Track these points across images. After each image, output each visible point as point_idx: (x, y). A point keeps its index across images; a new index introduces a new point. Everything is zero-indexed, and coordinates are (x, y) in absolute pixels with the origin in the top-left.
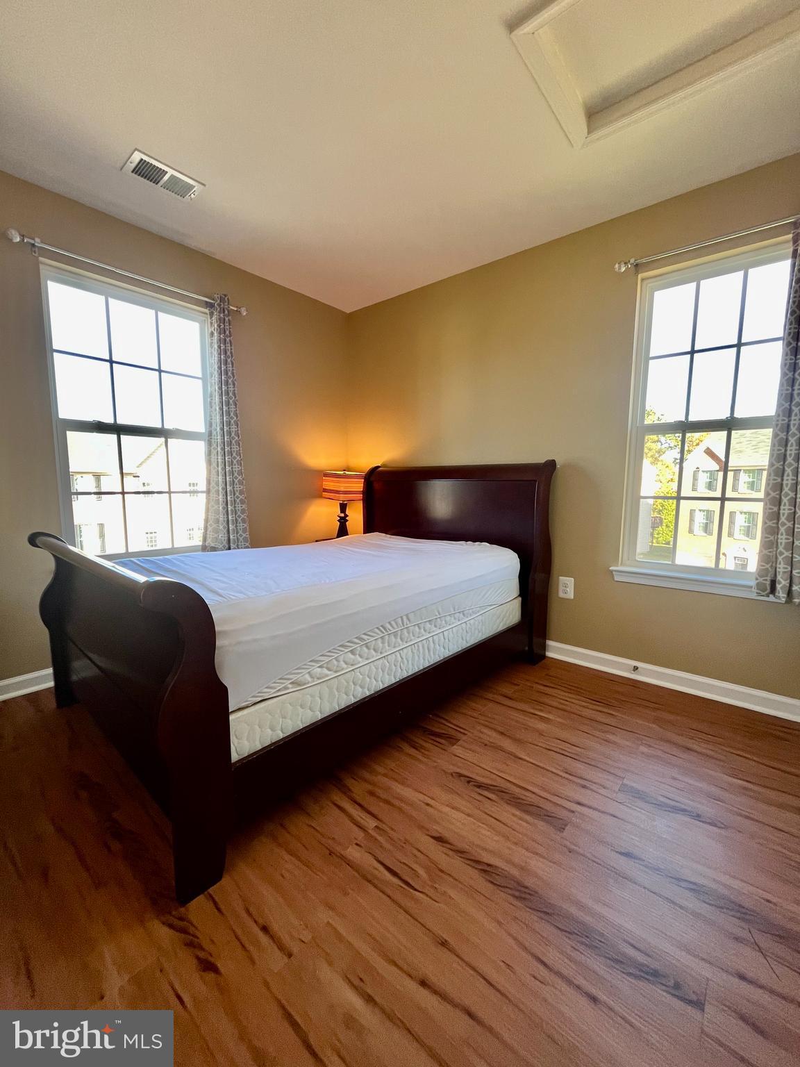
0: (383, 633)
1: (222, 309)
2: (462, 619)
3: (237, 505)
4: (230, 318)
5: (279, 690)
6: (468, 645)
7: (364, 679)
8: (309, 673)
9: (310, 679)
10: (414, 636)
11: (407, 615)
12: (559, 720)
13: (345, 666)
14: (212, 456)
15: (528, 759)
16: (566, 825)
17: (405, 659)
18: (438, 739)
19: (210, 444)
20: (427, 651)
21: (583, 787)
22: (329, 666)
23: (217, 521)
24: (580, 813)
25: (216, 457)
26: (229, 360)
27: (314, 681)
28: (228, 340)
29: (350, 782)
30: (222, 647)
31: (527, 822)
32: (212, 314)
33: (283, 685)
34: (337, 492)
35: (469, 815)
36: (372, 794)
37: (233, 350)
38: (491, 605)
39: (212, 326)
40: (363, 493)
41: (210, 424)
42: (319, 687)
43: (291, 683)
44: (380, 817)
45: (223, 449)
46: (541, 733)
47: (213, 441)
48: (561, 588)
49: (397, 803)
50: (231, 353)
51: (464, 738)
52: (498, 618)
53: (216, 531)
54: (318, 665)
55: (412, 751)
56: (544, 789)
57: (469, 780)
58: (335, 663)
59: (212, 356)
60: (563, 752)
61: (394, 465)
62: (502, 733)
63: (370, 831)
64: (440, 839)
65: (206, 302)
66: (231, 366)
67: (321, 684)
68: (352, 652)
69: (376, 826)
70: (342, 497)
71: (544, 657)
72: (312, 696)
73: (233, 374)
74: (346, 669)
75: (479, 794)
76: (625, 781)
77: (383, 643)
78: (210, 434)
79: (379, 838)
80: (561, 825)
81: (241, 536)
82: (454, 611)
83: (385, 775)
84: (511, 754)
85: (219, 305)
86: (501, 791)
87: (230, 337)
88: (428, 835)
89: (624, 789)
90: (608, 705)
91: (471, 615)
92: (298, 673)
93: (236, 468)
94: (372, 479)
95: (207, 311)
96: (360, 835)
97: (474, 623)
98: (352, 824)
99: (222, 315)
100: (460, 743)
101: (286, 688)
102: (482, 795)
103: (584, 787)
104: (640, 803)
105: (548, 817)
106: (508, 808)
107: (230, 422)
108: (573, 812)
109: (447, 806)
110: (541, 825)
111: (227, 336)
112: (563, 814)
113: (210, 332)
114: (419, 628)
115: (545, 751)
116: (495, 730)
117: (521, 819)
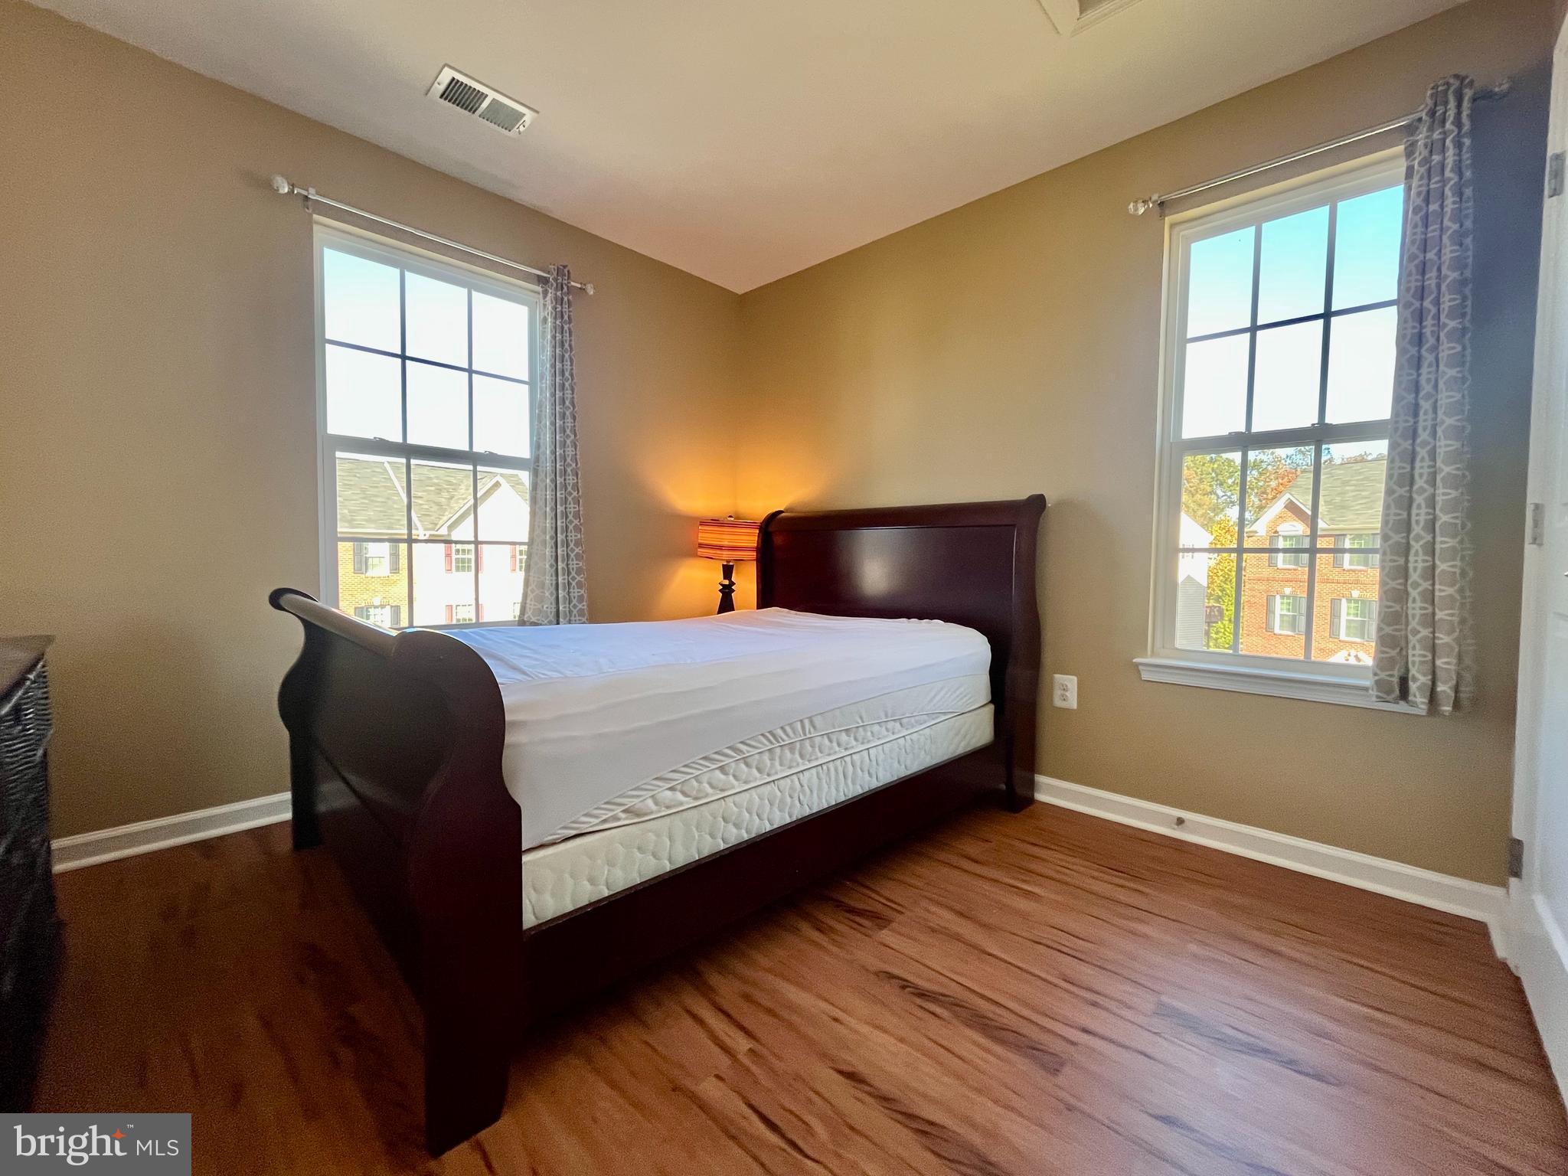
0: (771, 743)
1: (559, 285)
2: (899, 731)
3: (570, 562)
4: (570, 297)
5: (605, 821)
6: (909, 773)
7: (740, 814)
8: (652, 796)
9: (654, 807)
10: (821, 752)
11: (810, 719)
12: (1053, 896)
13: (710, 790)
14: (539, 492)
15: (1003, 956)
16: (1062, 1064)
17: (806, 787)
18: (858, 919)
19: (535, 473)
20: (841, 776)
21: (1093, 1005)
22: (685, 789)
23: (542, 585)
24: (1088, 1047)
25: (544, 493)
26: (567, 356)
27: (660, 811)
28: (566, 327)
29: (715, 979)
30: (514, 746)
31: (999, 1057)
32: (545, 293)
33: (611, 814)
34: (720, 548)
35: (902, 1040)
36: (747, 998)
37: (573, 343)
38: (944, 713)
39: (546, 308)
40: (758, 550)
41: (536, 446)
42: (668, 819)
43: (624, 811)
44: (759, 1035)
45: (555, 481)
46: (1024, 916)
47: (540, 469)
48: (1057, 693)
49: (785, 1014)
50: (570, 346)
51: (901, 918)
52: (957, 734)
53: (540, 599)
54: (670, 786)
55: (815, 935)
56: (1026, 1005)
57: (904, 985)
58: (695, 783)
59: (543, 351)
60: (1060, 948)
61: (804, 510)
62: (961, 914)
63: (740, 1057)
64: (852, 1076)
65: (538, 276)
66: (569, 363)
67: (672, 817)
68: (722, 769)
69: (750, 1048)
70: (726, 555)
71: (1030, 801)
72: (658, 835)
73: (572, 375)
74: (712, 795)
75: (921, 1007)
76: (1164, 999)
77: (772, 759)
78: (537, 459)
79: (754, 1068)
80: (1053, 1065)
81: (575, 606)
82: (886, 716)
83: (769, 971)
84: (975, 947)
85: (556, 280)
86: (955, 1005)
87: (570, 323)
88: (832, 1068)
89: (1163, 1011)
90: (1135, 877)
91: (913, 727)
92: (638, 796)
93: (572, 508)
94: (770, 529)
95: (539, 289)
96: (725, 1061)
97: (919, 739)
98: (713, 1046)
99: (559, 293)
100: (894, 925)
101: (616, 818)
102: (925, 1009)
103: (1095, 1004)
104: (1190, 1037)
105: (1031, 1049)
106: (968, 1032)
107: (565, 442)
108: (1073, 1043)
109: (868, 1023)
110: (1022, 1063)
111: (565, 322)
112: (1057, 1046)
113: (542, 317)
114: (831, 741)
115: (1029, 944)
116: (952, 909)
117: (988, 1051)
